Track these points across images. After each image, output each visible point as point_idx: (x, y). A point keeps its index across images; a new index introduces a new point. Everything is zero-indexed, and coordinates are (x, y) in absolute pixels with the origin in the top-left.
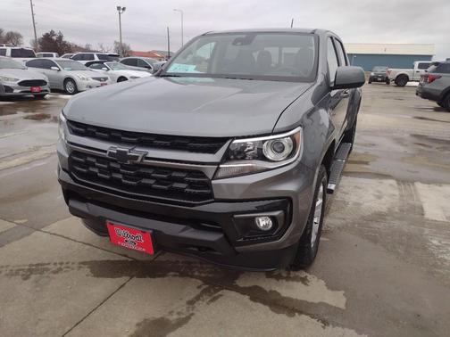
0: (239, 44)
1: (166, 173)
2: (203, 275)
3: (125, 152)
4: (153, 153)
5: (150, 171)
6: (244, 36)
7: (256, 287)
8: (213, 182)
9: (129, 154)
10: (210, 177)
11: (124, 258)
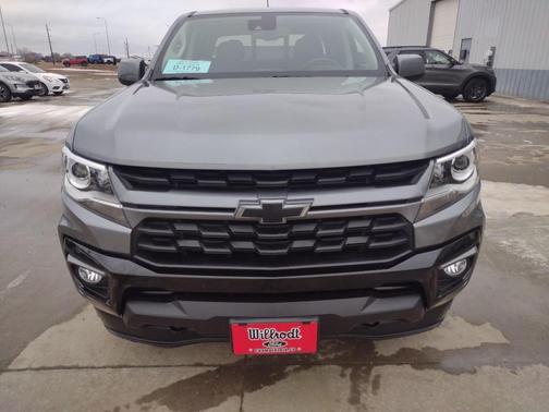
0: (258, 28)
1: (340, 227)
2: (332, 356)
3: (281, 205)
4: (322, 199)
5: (311, 228)
6: (259, 18)
7: (404, 349)
8: (415, 225)
9: (285, 207)
10: (411, 219)
11: (200, 370)
